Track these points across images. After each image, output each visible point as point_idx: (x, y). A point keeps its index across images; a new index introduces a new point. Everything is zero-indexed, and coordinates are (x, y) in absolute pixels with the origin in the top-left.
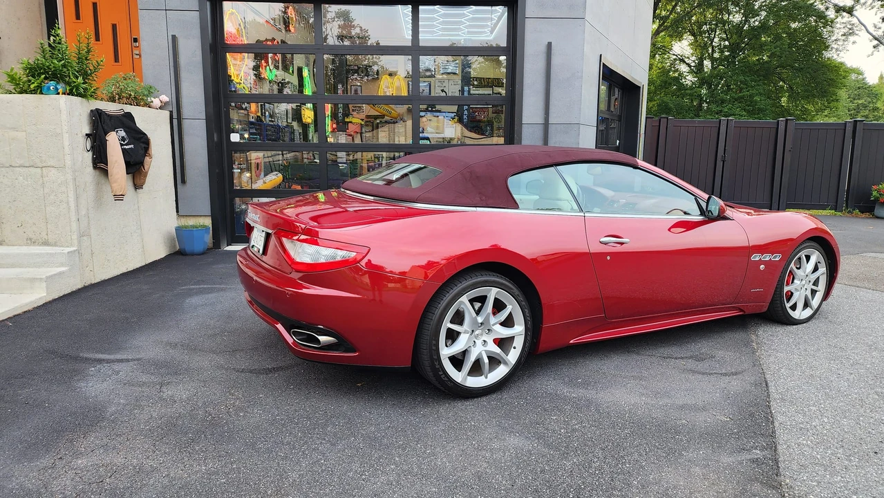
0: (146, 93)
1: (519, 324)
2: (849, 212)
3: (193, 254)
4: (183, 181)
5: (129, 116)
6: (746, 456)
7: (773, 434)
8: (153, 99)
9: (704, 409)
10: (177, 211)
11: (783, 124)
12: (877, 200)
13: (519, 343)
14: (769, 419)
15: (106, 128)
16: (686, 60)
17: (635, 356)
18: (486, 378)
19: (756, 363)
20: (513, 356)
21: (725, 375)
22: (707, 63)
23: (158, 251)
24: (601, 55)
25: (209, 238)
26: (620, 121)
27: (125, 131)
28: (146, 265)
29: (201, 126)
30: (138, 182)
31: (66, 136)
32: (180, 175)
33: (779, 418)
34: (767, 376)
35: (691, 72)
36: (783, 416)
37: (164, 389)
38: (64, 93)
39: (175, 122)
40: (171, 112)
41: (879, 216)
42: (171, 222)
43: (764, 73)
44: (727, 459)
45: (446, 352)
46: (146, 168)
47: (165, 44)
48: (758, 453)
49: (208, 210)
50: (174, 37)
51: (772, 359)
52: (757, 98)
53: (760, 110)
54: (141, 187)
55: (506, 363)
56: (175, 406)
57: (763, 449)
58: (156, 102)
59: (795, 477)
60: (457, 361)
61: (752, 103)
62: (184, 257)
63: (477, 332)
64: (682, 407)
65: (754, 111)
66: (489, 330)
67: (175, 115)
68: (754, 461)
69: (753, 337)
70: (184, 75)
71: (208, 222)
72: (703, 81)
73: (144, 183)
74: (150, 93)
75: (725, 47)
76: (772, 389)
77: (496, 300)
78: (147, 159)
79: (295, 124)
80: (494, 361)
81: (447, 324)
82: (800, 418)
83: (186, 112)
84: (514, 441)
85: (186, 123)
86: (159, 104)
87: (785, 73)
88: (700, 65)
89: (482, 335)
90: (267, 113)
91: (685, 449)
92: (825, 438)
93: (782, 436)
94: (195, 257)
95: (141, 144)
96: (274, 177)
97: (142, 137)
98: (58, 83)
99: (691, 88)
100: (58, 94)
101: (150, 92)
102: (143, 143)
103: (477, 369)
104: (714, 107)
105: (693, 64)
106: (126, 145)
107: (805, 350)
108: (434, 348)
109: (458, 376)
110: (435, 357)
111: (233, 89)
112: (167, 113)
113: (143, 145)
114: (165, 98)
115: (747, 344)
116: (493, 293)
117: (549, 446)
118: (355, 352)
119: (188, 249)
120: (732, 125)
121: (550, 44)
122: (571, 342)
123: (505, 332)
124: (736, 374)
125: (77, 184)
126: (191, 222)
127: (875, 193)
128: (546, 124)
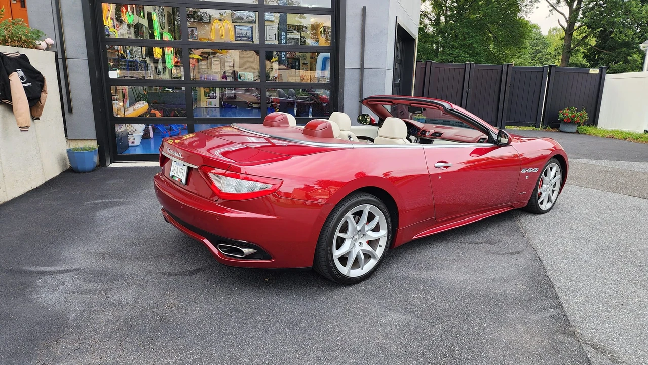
0: (35, 36)
1: (383, 229)
2: (544, 128)
3: (84, 172)
4: (71, 111)
5: (24, 57)
6: (546, 314)
7: (556, 296)
8: (41, 42)
9: (507, 281)
10: (66, 136)
11: (506, 68)
12: (562, 120)
13: (383, 243)
14: (551, 285)
15: (8, 69)
16: (428, 15)
17: (451, 244)
18: (362, 269)
19: (528, 245)
20: (379, 252)
21: (512, 254)
22: (443, 18)
23: (54, 171)
24: (397, 17)
25: (96, 159)
26: (401, 64)
27: (23, 71)
28: (46, 183)
29: (85, 64)
30: (35, 114)
32: (67, 106)
33: (557, 285)
34: (538, 253)
35: (432, 25)
36: (558, 282)
37: (109, 294)
39: (60, 61)
40: (56, 53)
41: (562, 130)
42: (62, 146)
43: (480, 27)
44: (536, 317)
45: (337, 254)
46: (42, 102)
48: (552, 311)
49: (93, 135)
51: (537, 240)
52: (476, 45)
53: (477, 54)
54: (38, 118)
55: (375, 257)
56: (124, 309)
57: (555, 308)
58: (43, 44)
59: (581, 326)
60: (343, 260)
61: (473, 49)
62: (77, 174)
63: (356, 237)
64: (494, 280)
65: (474, 54)
66: (363, 235)
67: (60, 56)
68: (553, 317)
69: (519, 224)
70: (66, 21)
71: (94, 145)
72: (440, 32)
73: (40, 115)
74: (38, 38)
75: (455, 7)
76: (545, 263)
77: (370, 213)
78: (43, 94)
79: (148, 59)
80: (368, 256)
81: (338, 234)
82: (569, 283)
83: (69, 52)
84: (395, 316)
85: (70, 63)
86: (46, 46)
87: (494, 28)
88: (438, 19)
89: (359, 238)
90: (128, 51)
91: (507, 312)
92: (589, 296)
93: (564, 298)
94: (86, 174)
95: (37, 82)
96: (142, 106)
97: (38, 76)
99: (433, 36)
101: (38, 35)
102: (40, 80)
103: (356, 264)
104: (447, 50)
105: (433, 19)
106: (26, 83)
107: (555, 233)
108: (329, 252)
109: (344, 270)
110: (330, 259)
111: (107, 33)
112: (52, 54)
113: (39, 83)
114: (50, 41)
115: (518, 230)
116: (367, 209)
117: (419, 318)
118: (272, 259)
119: (80, 167)
120: (473, 68)
121: (364, 8)
122: (414, 238)
123: (374, 236)
124: (519, 253)
126: (81, 145)
127: (561, 115)
128: (362, 69)
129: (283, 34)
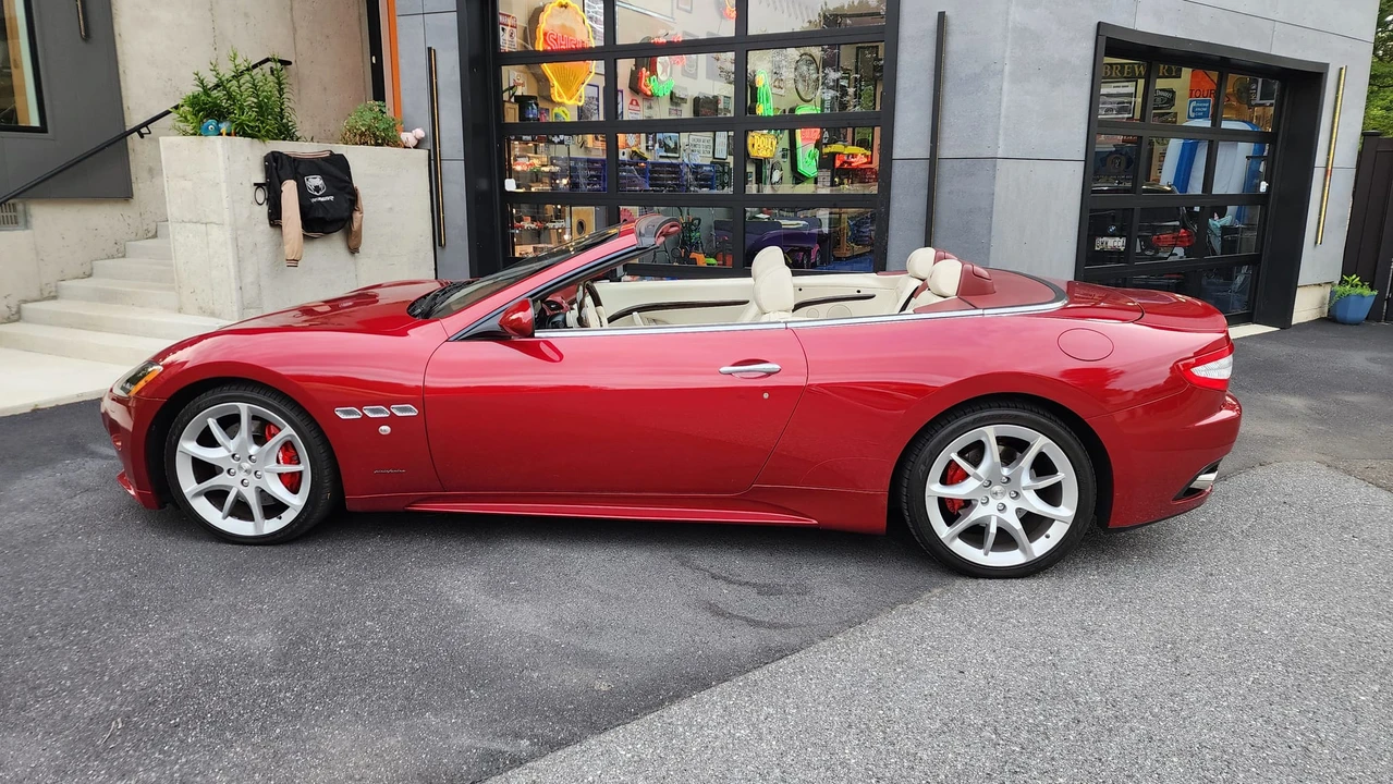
4: (440, 244)
5: (340, 163)
15: (281, 173)
21: (756, 624)
27: (323, 179)
29: (461, 169)
30: (352, 244)
31: (224, 186)
38: (229, 134)
39: (433, 164)
40: (428, 151)
46: (359, 226)
47: (423, 61)
50: (430, 49)
58: (408, 137)
67: (432, 157)
70: (442, 100)
73: (359, 242)
74: (395, 128)
78: (357, 215)
83: (444, 151)
85: (447, 166)
86: (415, 142)
95: (343, 196)
97: (345, 187)
98: (218, 122)
100: (221, 134)
102: (349, 193)
106: (321, 196)
112: (423, 154)
113: (348, 197)
114: (420, 133)
121: (942, 16)
124: (777, 627)
125: (240, 244)
128: (933, 160)
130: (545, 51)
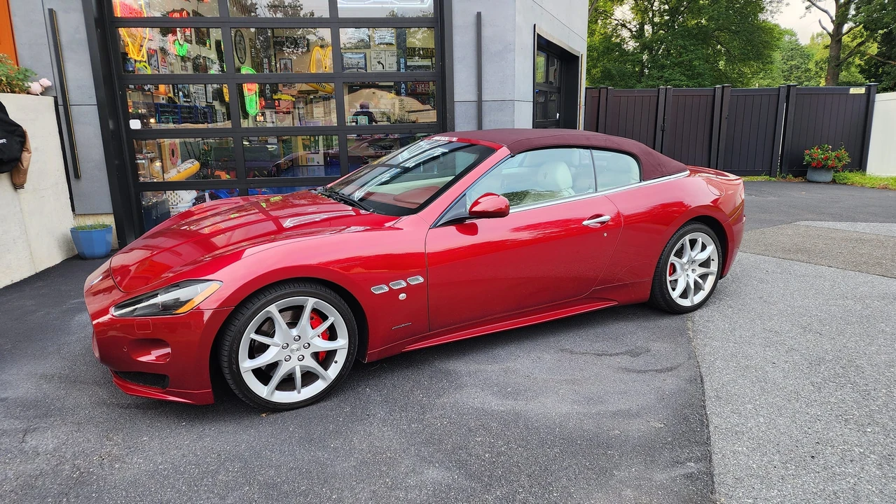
0: (21, 77)
2: (783, 177)
3: (94, 258)
4: (77, 176)
6: (680, 471)
7: (707, 442)
8: (30, 84)
9: (638, 415)
10: (73, 210)
11: (720, 91)
12: (809, 164)
14: (704, 423)
16: (627, 25)
19: (692, 356)
21: (660, 371)
22: (648, 28)
23: (53, 257)
24: (535, 25)
25: (113, 238)
26: (559, 93)
28: (37, 274)
29: (94, 112)
32: (73, 170)
33: (714, 421)
34: (703, 370)
35: (633, 37)
36: (719, 416)
37: (28, 438)
39: (61, 109)
40: (56, 98)
41: (810, 179)
42: (65, 222)
43: (702, 37)
44: (660, 476)
47: (41, 20)
48: (692, 467)
49: (108, 206)
50: (51, 11)
51: (708, 349)
52: (696, 63)
53: (700, 75)
54: (22, 186)
56: (36, 461)
57: (698, 460)
58: (35, 87)
59: (731, 493)
61: (691, 67)
62: (83, 262)
64: (615, 414)
65: (693, 76)
67: (60, 102)
68: (689, 476)
69: (690, 324)
70: (67, 55)
71: (110, 220)
72: (645, 46)
73: (24, 182)
74: (26, 78)
75: (665, 11)
76: (707, 386)
78: (25, 155)
82: (735, 419)
83: (73, 96)
85: (74, 111)
86: (41, 90)
87: (724, 36)
88: (642, 29)
90: (181, 93)
91: (616, 467)
92: (761, 442)
93: (718, 444)
94: (96, 260)
95: (16, 138)
96: (189, 165)
97: (15, 131)
99: (633, 54)
101: (27, 76)
102: (19, 136)
104: (655, 72)
105: (634, 29)
107: (741, 337)
111: (131, 69)
112: (50, 100)
113: (19, 139)
114: (46, 82)
115: (683, 332)
117: (470, 476)
119: (87, 252)
120: (670, 94)
121: (479, 15)
124: (671, 369)
126: (89, 221)
127: (807, 158)
128: (480, 102)
129: (402, 61)
130: (148, 17)
